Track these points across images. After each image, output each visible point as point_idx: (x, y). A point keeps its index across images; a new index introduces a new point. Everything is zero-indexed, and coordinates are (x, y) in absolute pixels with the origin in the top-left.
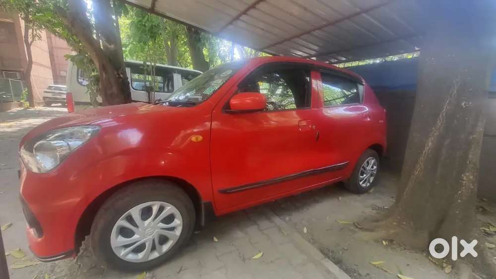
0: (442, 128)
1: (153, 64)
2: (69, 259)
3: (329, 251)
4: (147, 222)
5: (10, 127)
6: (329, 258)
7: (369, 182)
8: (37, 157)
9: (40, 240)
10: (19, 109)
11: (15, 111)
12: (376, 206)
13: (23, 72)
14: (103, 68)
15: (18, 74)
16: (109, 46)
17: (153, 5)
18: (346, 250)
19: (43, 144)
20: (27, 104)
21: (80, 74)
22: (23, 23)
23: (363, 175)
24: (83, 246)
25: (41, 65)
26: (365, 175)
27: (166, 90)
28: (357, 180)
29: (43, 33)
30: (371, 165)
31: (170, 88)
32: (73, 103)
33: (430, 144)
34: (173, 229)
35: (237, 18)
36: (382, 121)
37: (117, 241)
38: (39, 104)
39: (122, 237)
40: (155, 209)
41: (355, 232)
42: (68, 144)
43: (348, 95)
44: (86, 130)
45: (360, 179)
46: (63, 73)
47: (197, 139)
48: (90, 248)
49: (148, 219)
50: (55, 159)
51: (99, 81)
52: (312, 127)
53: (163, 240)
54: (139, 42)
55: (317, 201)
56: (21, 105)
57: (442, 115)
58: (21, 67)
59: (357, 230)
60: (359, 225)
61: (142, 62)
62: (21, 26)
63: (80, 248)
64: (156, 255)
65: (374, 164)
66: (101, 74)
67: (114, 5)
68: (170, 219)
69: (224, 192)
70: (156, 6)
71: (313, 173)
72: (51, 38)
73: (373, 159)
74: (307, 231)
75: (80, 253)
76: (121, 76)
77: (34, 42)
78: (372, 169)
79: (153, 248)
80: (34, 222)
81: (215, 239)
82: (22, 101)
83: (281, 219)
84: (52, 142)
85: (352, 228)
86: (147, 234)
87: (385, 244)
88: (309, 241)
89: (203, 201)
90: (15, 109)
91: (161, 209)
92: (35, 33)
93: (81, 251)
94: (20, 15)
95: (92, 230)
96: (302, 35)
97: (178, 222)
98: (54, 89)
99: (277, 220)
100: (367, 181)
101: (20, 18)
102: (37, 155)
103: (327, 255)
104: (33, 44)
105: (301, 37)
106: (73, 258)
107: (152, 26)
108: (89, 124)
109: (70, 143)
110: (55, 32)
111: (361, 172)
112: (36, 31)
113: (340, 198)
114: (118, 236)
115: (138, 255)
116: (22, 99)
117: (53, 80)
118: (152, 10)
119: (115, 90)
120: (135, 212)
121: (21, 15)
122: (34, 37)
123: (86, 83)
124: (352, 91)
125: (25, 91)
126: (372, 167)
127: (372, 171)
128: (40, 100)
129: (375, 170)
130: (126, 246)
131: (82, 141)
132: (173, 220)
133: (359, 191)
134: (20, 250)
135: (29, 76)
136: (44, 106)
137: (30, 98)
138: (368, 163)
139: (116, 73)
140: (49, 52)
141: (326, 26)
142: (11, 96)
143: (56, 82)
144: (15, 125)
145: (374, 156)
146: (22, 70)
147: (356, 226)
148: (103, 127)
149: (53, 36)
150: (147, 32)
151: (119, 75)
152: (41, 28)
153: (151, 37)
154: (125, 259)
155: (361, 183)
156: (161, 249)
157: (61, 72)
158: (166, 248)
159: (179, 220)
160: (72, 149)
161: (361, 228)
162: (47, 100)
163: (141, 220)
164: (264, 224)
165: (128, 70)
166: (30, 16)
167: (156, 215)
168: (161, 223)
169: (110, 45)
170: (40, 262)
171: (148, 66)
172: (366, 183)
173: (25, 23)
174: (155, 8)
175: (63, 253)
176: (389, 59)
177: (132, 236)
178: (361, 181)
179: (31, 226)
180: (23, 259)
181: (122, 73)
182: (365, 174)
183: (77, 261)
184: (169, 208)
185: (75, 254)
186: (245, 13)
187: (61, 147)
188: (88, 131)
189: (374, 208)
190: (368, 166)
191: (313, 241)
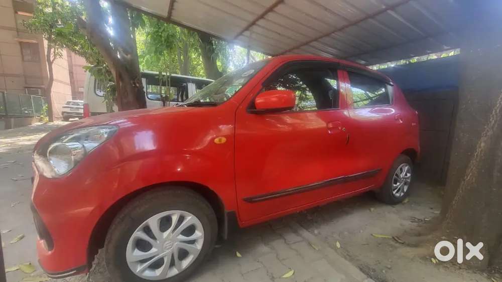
0: (496, 126)
1: (168, 74)
2: (80, 275)
3: (369, 269)
4: (166, 234)
5: (30, 140)
6: (371, 278)
7: (403, 191)
8: (51, 161)
9: (50, 252)
10: (39, 124)
11: (35, 126)
12: (415, 218)
13: (44, 88)
14: (120, 77)
15: (40, 91)
16: (125, 56)
17: (170, 13)
18: (389, 269)
19: (57, 146)
20: (47, 119)
21: (97, 87)
22: (46, 43)
23: (396, 184)
24: (96, 261)
25: (61, 82)
26: (398, 184)
27: (180, 100)
28: (391, 189)
29: (64, 52)
30: (405, 172)
31: (184, 98)
32: (90, 114)
33: (483, 145)
34: (193, 242)
35: (254, 23)
36: (415, 124)
37: (133, 254)
38: (58, 119)
39: (138, 251)
40: (175, 219)
41: (396, 248)
42: (83, 146)
43: (372, 98)
44: (103, 131)
45: (393, 188)
46: (81, 90)
47: (220, 140)
48: (104, 263)
49: (167, 230)
50: (69, 163)
51: (115, 91)
52: (342, 129)
53: (183, 254)
54: (156, 52)
55: (347, 213)
56: (40, 120)
57: (496, 111)
58: (43, 85)
59: (397, 245)
60: (400, 240)
61: (158, 73)
62: (45, 46)
63: (93, 263)
64: (175, 272)
65: (408, 172)
66: (118, 83)
67: (132, 17)
68: (190, 230)
69: (249, 201)
70: (172, 14)
71: (345, 180)
72: (71, 57)
73: (406, 166)
74: (341, 246)
75: (93, 268)
76: (138, 85)
77: (56, 60)
78: (406, 177)
79: (172, 264)
80: (45, 233)
81: (238, 255)
82: (42, 116)
83: (309, 231)
84: (67, 144)
85: (393, 243)
86: (166, 247)
87: (435, 262)
88: (346, 258)
89: (226, 211)
90: (36, 124)
91: (181, 219)
92: (57, 51)
93: (94, 266)
94: (43, 36)
95: (106, 243)
96: (321, 37)
97: (199, 234)
98: (73, 105)
99: (305, 233)
100: (400, 191)
101: (44, 39)
102: (51, 160)
103: (368, 274)
104: (54, 62)
105: (320, 40)
106: (85, 274)
107: (168, 37)
108: (107, 124)
109: (86, 145)
110: (74, 50)
111: (394, 180)
112: (57, 50)
113: (372, 209)
114: (134, 249)
115: (155, 271)
116: (42, 114)
117: (71, 97)
118: (169, 20)
119: (131, 98)
120: (153, 222)
121: (45, 36)
122: (55, 55)
123: (102, 94)
124: (376, 93)
125: (45, 107)
126: (406, 175)
127: (406, 179)
128: (59, 115)
129: (409, 177)
130: (143, 261)
131: (98, 143)
132: (194, 232)
133: (393, 201)
134: (30, 264)
135: (50, 92)
136: (62, 121)
137: (50, 113)
138: (401, 169)
139: (132, 82)
140: (69, 70)
141: (347, 26)
142: (32, 111)
143: (74, 98)
144: (35, 138)
145: (407, 162)
146: (43, 86)
147: (395, 240)
148: (121, 127)
149: (73, 54)
150: (163, 42)
151: (135, 84)
152: (63, 47)
153: (167, 47)
154: (141, 277)
155: (394, 192)
156: (180, 265)
157: (80, 89)
158: (186, 263)
159: (200, 231)
160: (88, 151)
161: (403, 243)
162: (65, 114)
163: (159, 231)
164: (291, 237)
165: (144, 81)
166: (53, 36)
167: (176, 226)
168: (181, 235)
169: (127, 55)
170: (50, 279)
171: (164, 76)
172: (399, 192)
173: (48, 43)
174: (172, 17)
175: (73, 268)
176: (415, 60)
177: (149, 251)
178: (394, 190)
179: (42, 237)
180: (32, 275)
181: (138, 83)
182: (399, 182)
183: (89, 277)
184: (190, 218)
185: (87, 270)
186: (262, 17)
187: (75, 149)
188: (104, 132)
189: (413, 220)
190: (401, 173)
191: (351, 258)
